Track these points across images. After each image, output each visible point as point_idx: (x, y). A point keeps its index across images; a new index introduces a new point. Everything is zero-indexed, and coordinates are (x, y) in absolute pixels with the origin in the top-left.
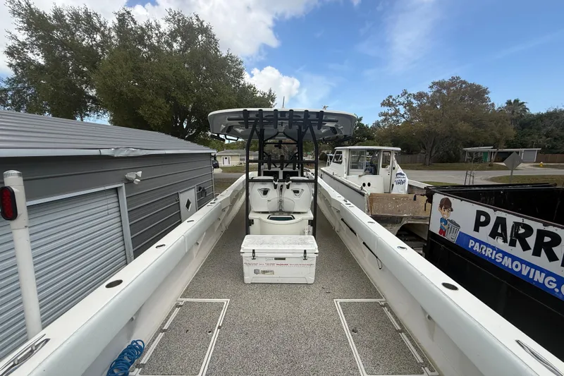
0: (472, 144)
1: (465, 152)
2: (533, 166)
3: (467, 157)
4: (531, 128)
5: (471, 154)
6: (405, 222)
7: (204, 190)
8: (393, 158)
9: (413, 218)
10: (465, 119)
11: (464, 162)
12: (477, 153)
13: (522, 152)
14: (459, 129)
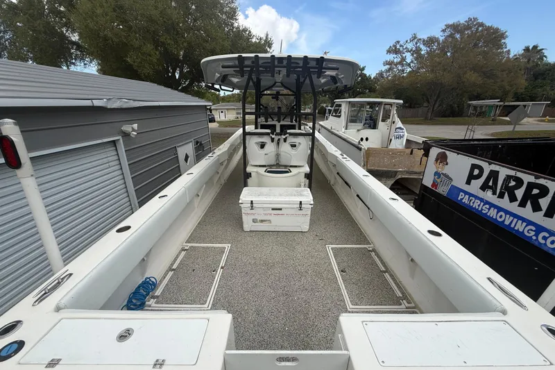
0: (478, 98)
1: (469, 105)
2: (538, 121)
3: (471, 111)
4: (544, 79)
5: (475, 107)
6: (400, 177)
7: (201, 144)
8: (394, 111)
9: (408, 172)
10: (475, 68)
12: (482, 106)
13: (529, 106)
14: (468, 80)
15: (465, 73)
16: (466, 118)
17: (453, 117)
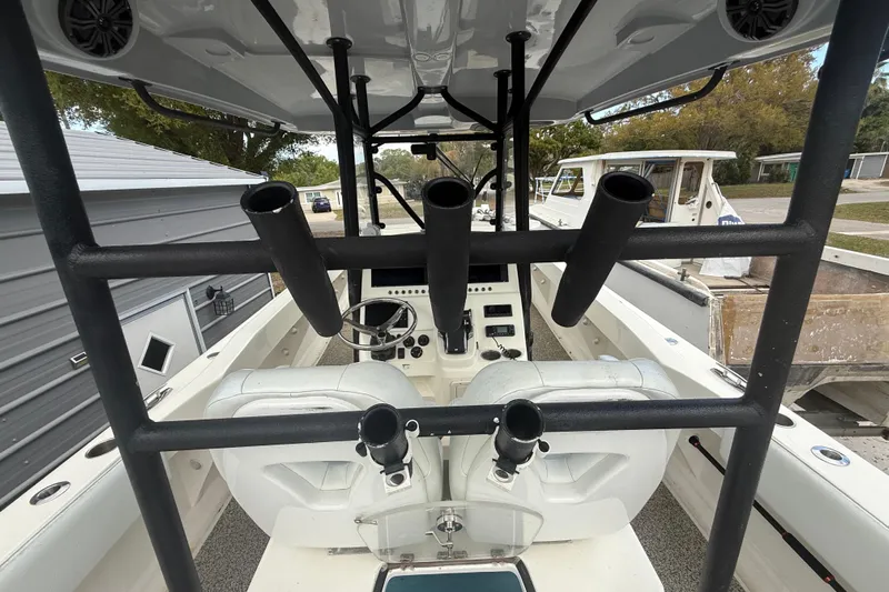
0: (767, 150)
1: (758, 164)
2: (882, 183)
3: (761, 173)
4: (879, 114)
5: (768, 167)
7: (222, 297)
8: (707, 177)
11: (756, 182)
12: (779, 165)
13: (859, 160)
14: (763, 119)
15: (758, 107)
16: (755, 185)
17: (732, 184)
